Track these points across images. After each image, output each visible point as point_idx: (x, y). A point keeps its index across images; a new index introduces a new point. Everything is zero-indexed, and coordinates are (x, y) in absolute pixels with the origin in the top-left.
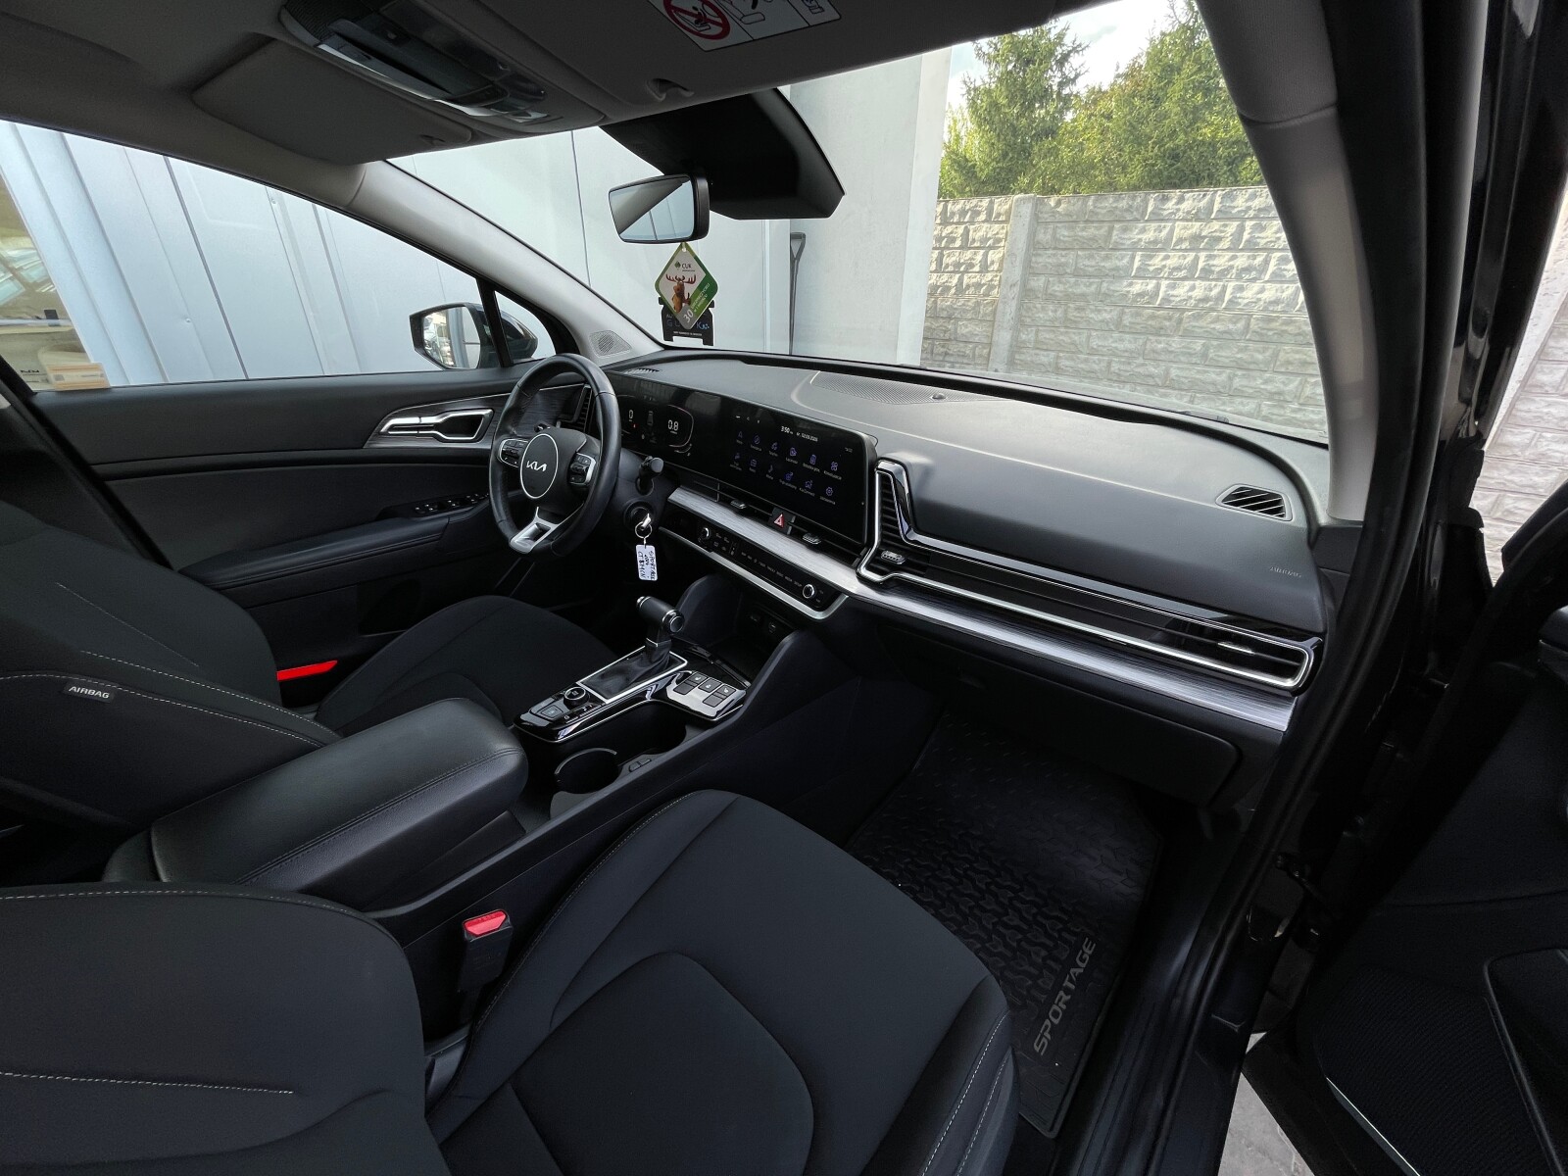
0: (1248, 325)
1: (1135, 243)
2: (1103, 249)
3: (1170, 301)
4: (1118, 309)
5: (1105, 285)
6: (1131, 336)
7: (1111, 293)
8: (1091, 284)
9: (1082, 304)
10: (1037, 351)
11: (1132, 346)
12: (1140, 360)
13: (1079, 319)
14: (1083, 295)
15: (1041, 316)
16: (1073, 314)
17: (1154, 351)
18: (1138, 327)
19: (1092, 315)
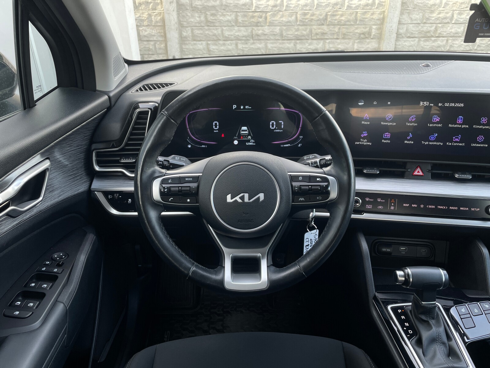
0: (297, 18)
3: (259, 8)
4: (235, 13)
6: (244, 28)
7: (228, 5)
9: (214, 12)
10: (195, 42)
11: (245, 34)
12: (251, 41)
13: (215, 21)
14: (214, 7)
15: (192, 20)
16: (210, 18)
17: (258, 35)
18: (247, 23)
19: (221, 18)
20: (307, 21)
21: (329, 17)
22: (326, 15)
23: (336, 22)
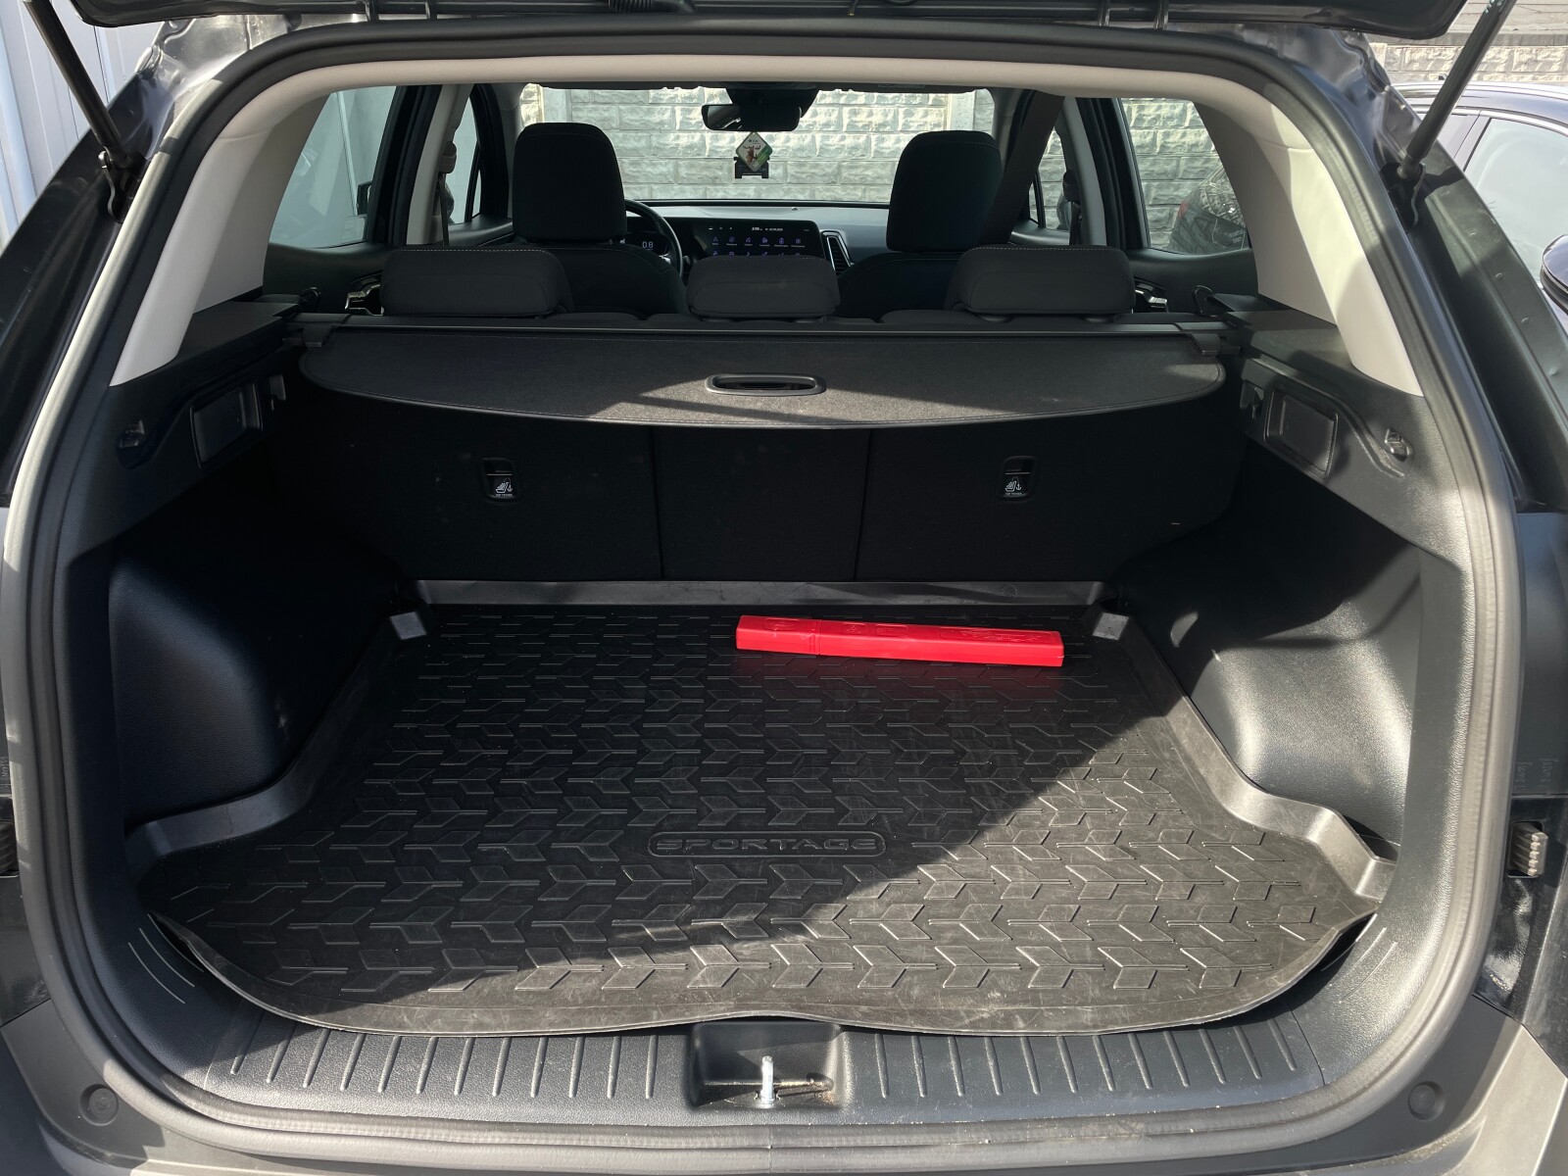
0: (786, 170)
1: (672, 98)
2: (644, 104)
4: (672, 161)
5: (654, 138)
6: (691, 187)
7: (662, 147)
8: (640, 138)
9: (636, 158)
13: (637, 174)
14: (636, 150)
19: (649, 169)
20: (804, 176)
21: (843, 170)
22: (840, 167)
23: (857, 178)
